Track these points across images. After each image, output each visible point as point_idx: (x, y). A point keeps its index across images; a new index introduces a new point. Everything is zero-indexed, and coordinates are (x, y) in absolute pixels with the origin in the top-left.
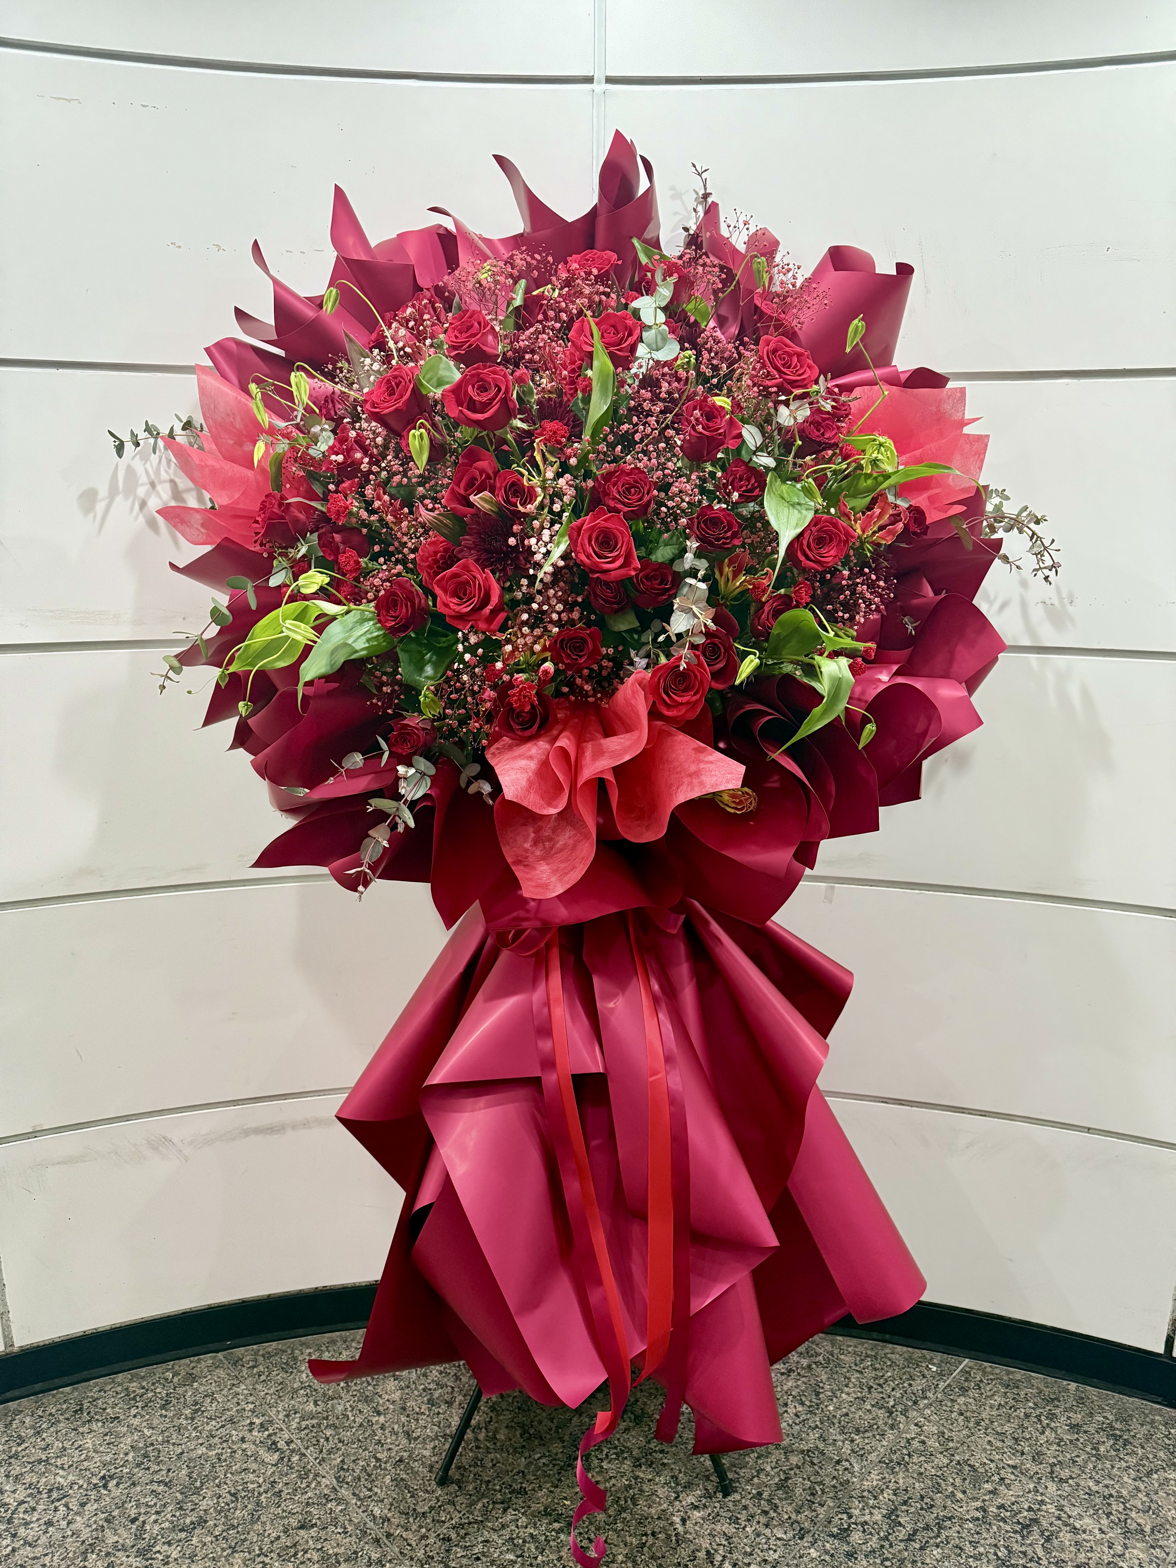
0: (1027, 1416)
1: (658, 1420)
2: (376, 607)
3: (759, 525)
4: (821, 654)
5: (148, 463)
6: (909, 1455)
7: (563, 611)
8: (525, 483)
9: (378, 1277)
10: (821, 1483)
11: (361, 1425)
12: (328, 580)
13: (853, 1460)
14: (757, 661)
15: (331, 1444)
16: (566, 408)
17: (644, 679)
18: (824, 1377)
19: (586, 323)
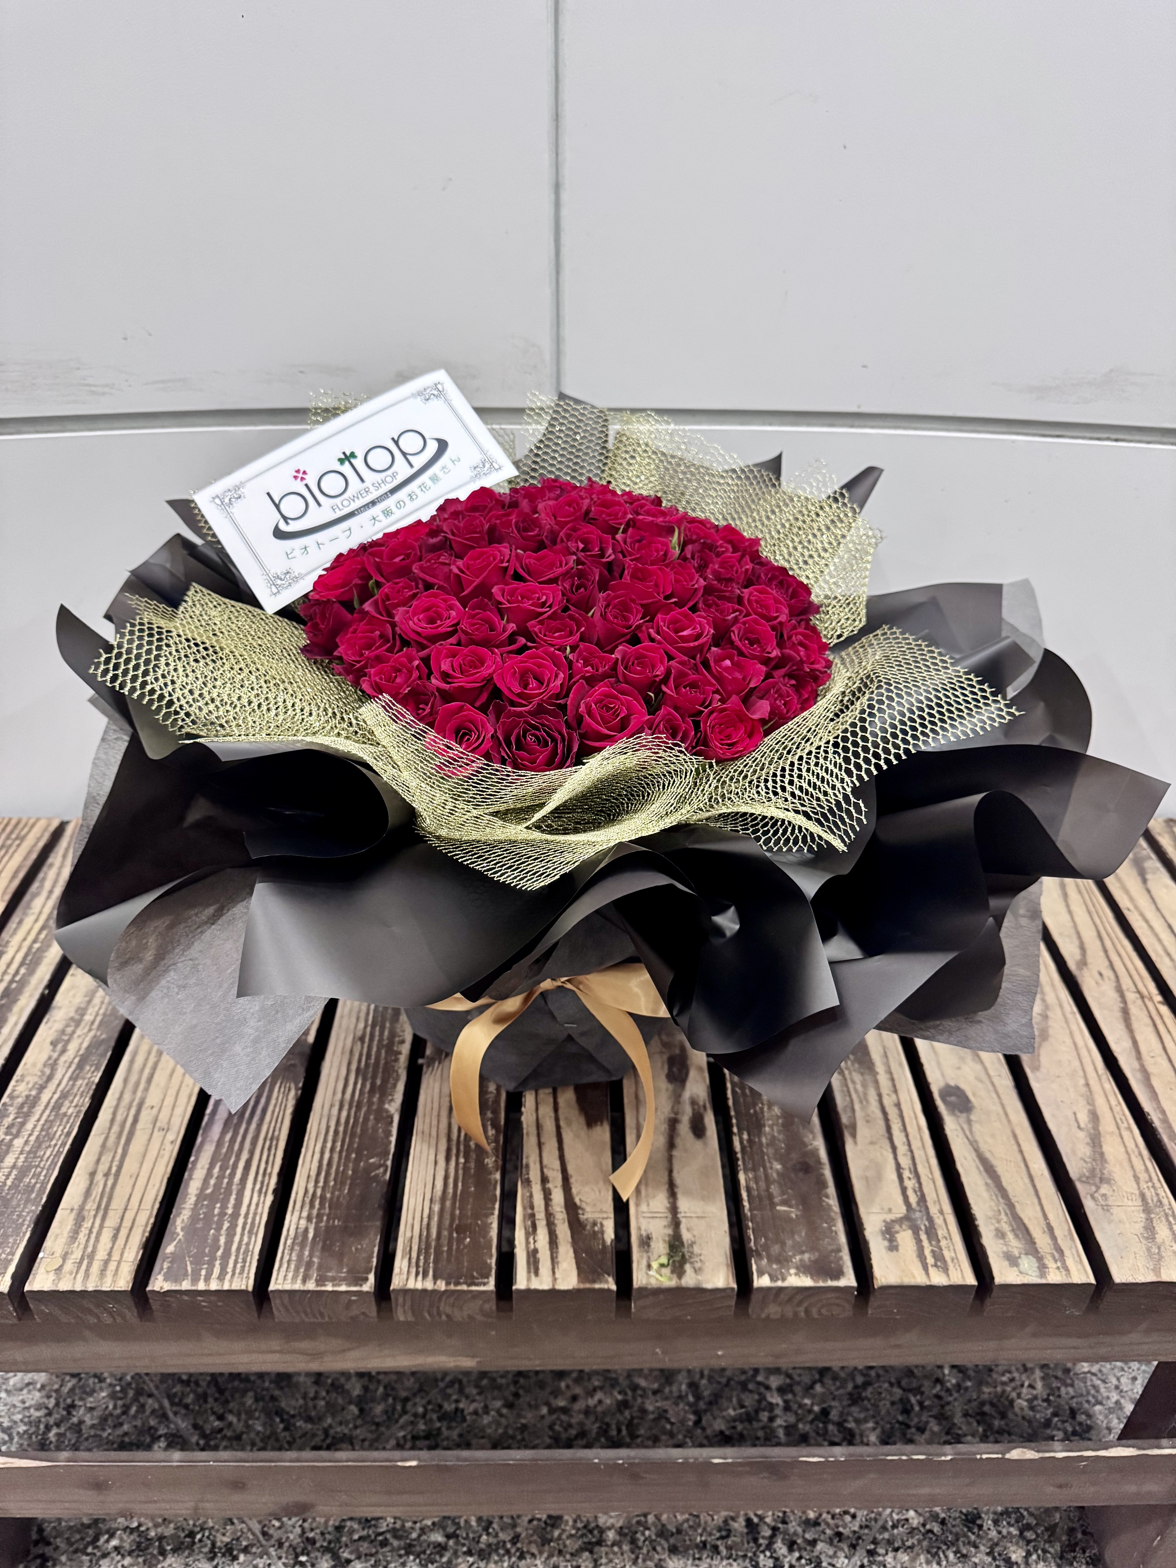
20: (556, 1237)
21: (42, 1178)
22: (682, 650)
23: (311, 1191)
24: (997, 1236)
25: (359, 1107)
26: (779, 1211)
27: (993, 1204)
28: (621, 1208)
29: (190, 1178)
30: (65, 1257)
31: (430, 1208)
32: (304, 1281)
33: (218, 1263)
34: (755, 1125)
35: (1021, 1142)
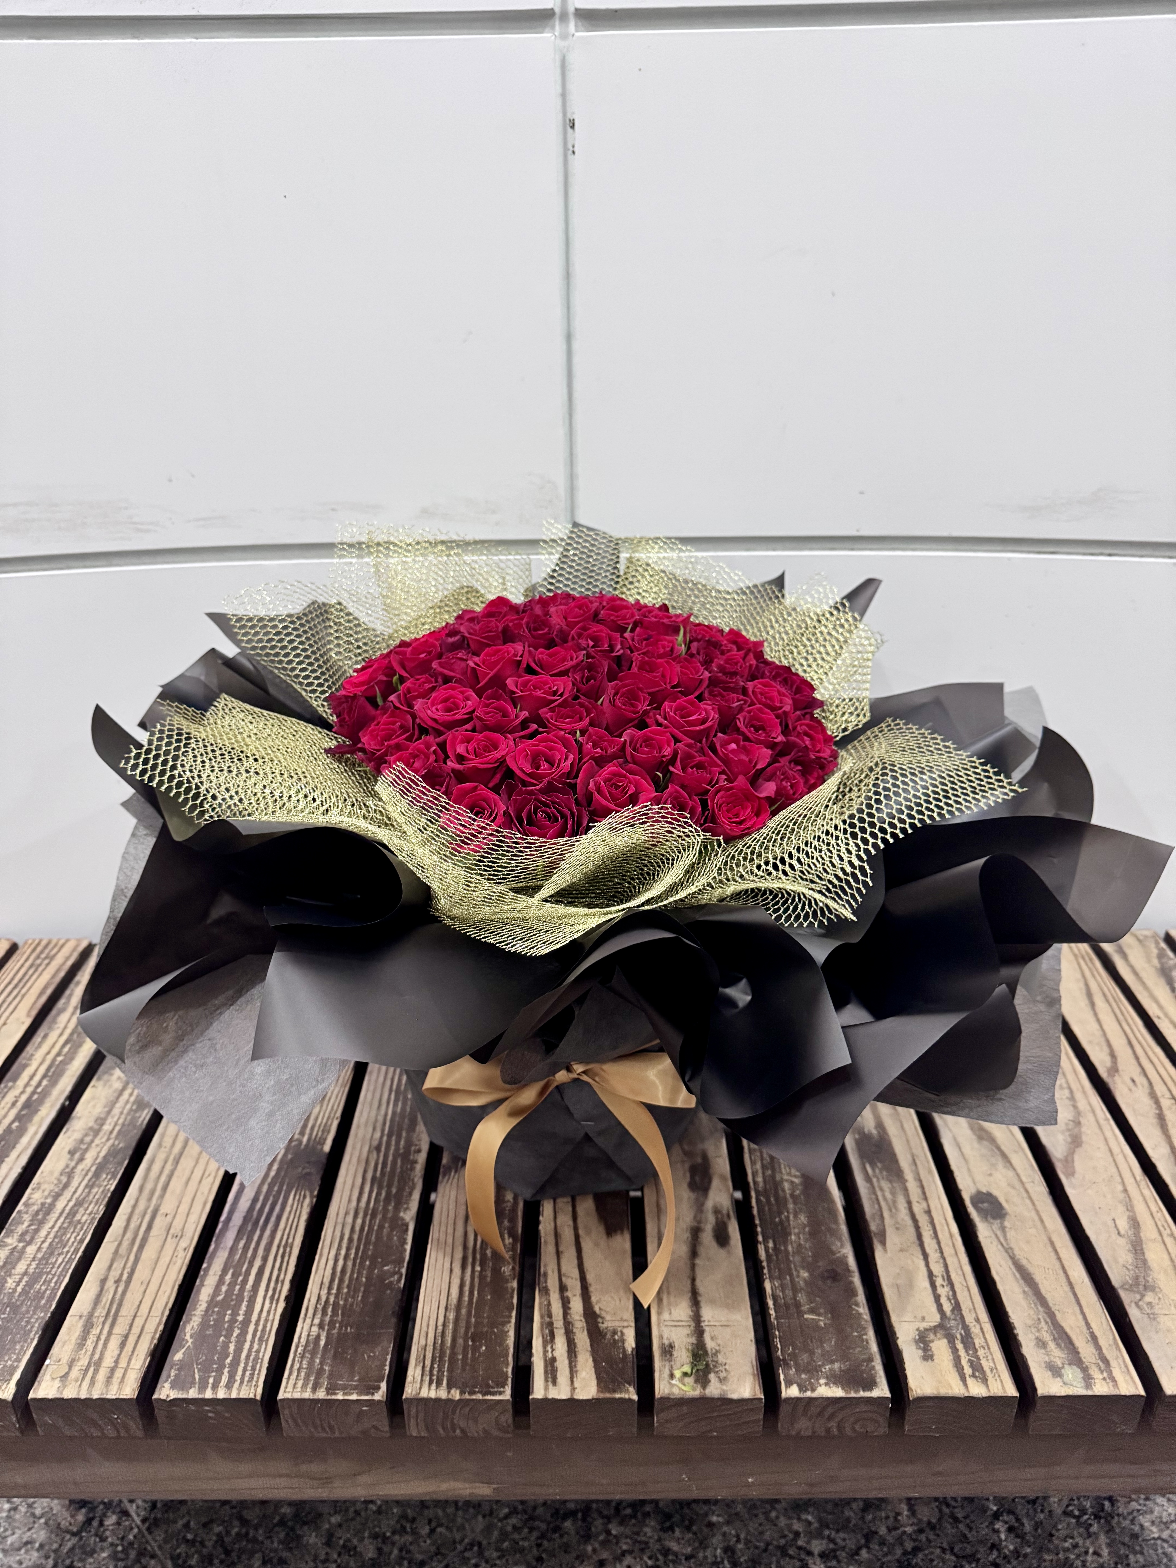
20: (575, 1344)
21: (52, 1285)
22: (688, 734)
23: (324, 1298)
24: (1037, 1345)
25: (374, 1215)
26: (806, 1319)
27: (1032, 1312)
28: (642, 1317)
29: (202, 1285)
30: (71, 1365)
31: (445, 1316)
32: (314, 1389)
33: (226, 1370)
34: (781, 1233)
35: (1059, 1250)
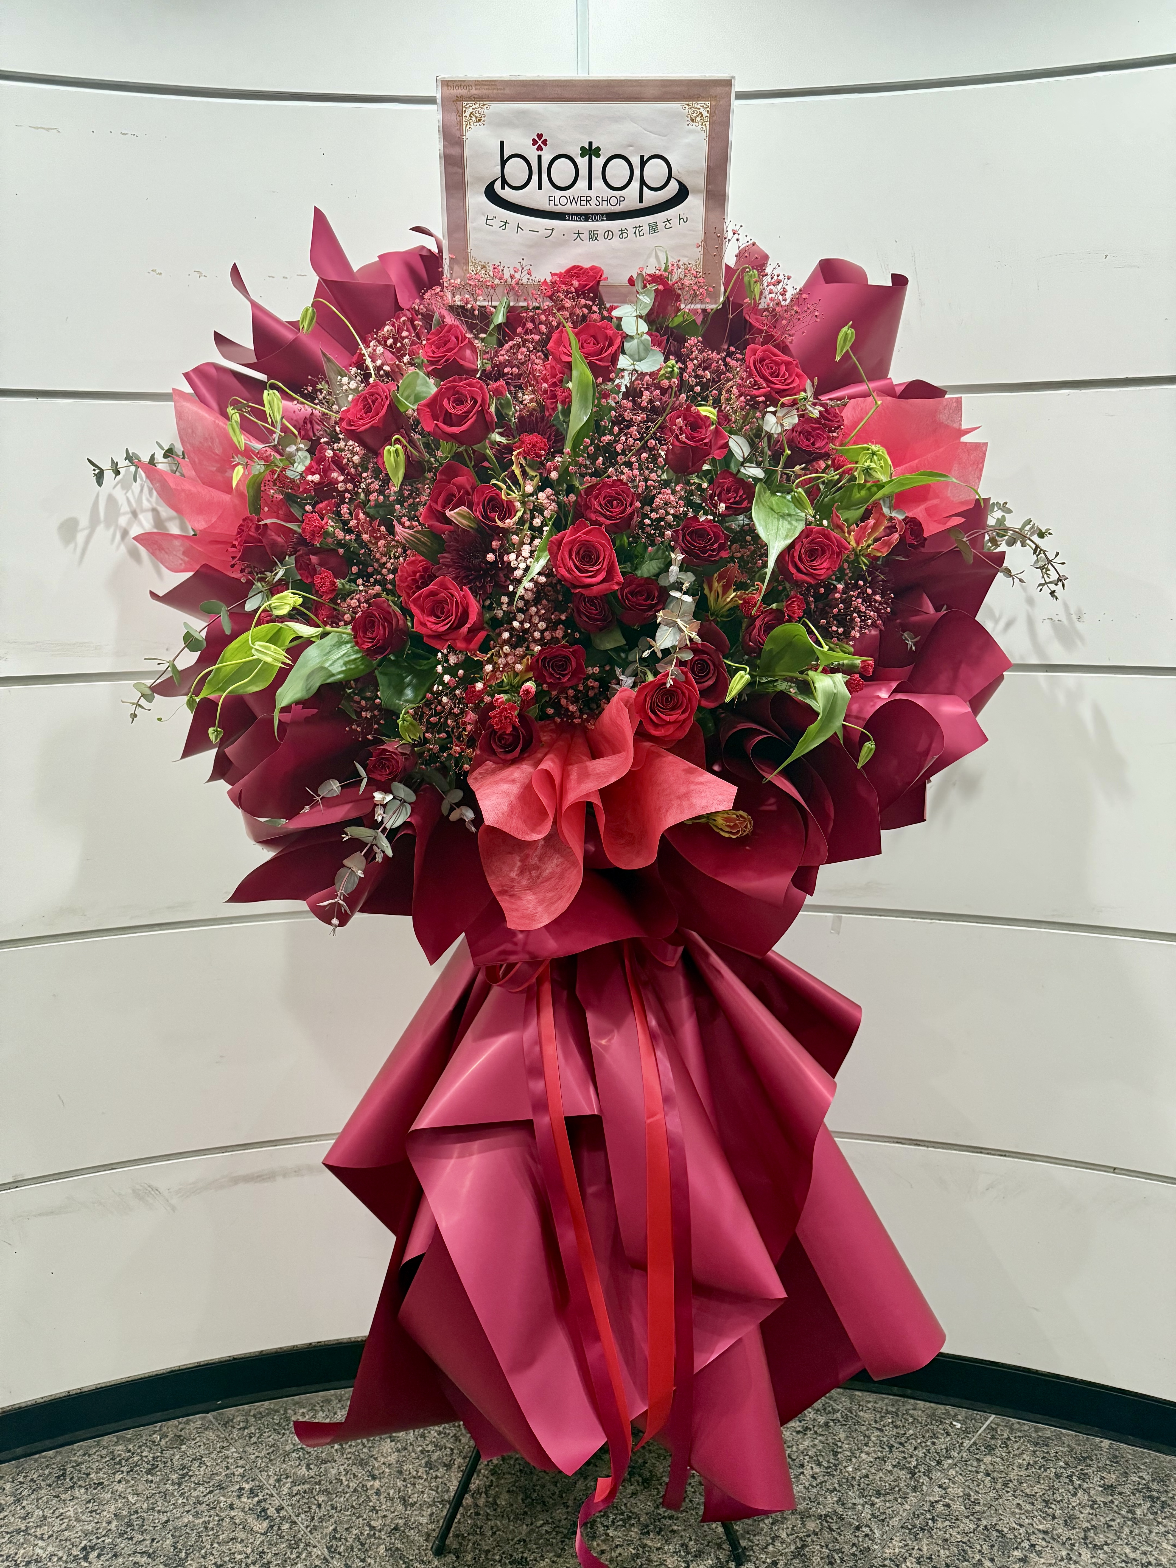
0: (1058, 1476)
1: (667, 1484)
2: (353, 629)
3: (749, 538)
4: (816, 670)
5: (130, 492)
6: (933, 1519)
7: (546, 630)
8: (504, 498)
9: (366, 1333)
10: (840, 1551)
11: (355, 1490)
12: (300, 600)
13: (874, 1526)
14: (748, 677)
15: (323, 1511)
16: (547, 424)
17: (629, 697)
18: (842, 1436)
19: (564, 334)
